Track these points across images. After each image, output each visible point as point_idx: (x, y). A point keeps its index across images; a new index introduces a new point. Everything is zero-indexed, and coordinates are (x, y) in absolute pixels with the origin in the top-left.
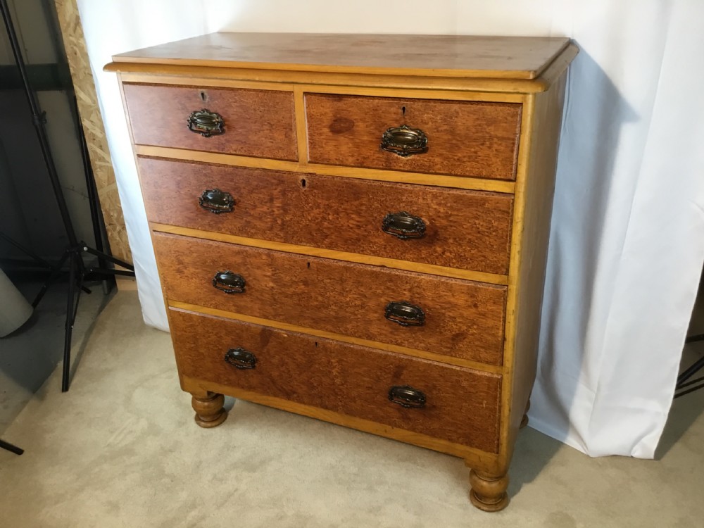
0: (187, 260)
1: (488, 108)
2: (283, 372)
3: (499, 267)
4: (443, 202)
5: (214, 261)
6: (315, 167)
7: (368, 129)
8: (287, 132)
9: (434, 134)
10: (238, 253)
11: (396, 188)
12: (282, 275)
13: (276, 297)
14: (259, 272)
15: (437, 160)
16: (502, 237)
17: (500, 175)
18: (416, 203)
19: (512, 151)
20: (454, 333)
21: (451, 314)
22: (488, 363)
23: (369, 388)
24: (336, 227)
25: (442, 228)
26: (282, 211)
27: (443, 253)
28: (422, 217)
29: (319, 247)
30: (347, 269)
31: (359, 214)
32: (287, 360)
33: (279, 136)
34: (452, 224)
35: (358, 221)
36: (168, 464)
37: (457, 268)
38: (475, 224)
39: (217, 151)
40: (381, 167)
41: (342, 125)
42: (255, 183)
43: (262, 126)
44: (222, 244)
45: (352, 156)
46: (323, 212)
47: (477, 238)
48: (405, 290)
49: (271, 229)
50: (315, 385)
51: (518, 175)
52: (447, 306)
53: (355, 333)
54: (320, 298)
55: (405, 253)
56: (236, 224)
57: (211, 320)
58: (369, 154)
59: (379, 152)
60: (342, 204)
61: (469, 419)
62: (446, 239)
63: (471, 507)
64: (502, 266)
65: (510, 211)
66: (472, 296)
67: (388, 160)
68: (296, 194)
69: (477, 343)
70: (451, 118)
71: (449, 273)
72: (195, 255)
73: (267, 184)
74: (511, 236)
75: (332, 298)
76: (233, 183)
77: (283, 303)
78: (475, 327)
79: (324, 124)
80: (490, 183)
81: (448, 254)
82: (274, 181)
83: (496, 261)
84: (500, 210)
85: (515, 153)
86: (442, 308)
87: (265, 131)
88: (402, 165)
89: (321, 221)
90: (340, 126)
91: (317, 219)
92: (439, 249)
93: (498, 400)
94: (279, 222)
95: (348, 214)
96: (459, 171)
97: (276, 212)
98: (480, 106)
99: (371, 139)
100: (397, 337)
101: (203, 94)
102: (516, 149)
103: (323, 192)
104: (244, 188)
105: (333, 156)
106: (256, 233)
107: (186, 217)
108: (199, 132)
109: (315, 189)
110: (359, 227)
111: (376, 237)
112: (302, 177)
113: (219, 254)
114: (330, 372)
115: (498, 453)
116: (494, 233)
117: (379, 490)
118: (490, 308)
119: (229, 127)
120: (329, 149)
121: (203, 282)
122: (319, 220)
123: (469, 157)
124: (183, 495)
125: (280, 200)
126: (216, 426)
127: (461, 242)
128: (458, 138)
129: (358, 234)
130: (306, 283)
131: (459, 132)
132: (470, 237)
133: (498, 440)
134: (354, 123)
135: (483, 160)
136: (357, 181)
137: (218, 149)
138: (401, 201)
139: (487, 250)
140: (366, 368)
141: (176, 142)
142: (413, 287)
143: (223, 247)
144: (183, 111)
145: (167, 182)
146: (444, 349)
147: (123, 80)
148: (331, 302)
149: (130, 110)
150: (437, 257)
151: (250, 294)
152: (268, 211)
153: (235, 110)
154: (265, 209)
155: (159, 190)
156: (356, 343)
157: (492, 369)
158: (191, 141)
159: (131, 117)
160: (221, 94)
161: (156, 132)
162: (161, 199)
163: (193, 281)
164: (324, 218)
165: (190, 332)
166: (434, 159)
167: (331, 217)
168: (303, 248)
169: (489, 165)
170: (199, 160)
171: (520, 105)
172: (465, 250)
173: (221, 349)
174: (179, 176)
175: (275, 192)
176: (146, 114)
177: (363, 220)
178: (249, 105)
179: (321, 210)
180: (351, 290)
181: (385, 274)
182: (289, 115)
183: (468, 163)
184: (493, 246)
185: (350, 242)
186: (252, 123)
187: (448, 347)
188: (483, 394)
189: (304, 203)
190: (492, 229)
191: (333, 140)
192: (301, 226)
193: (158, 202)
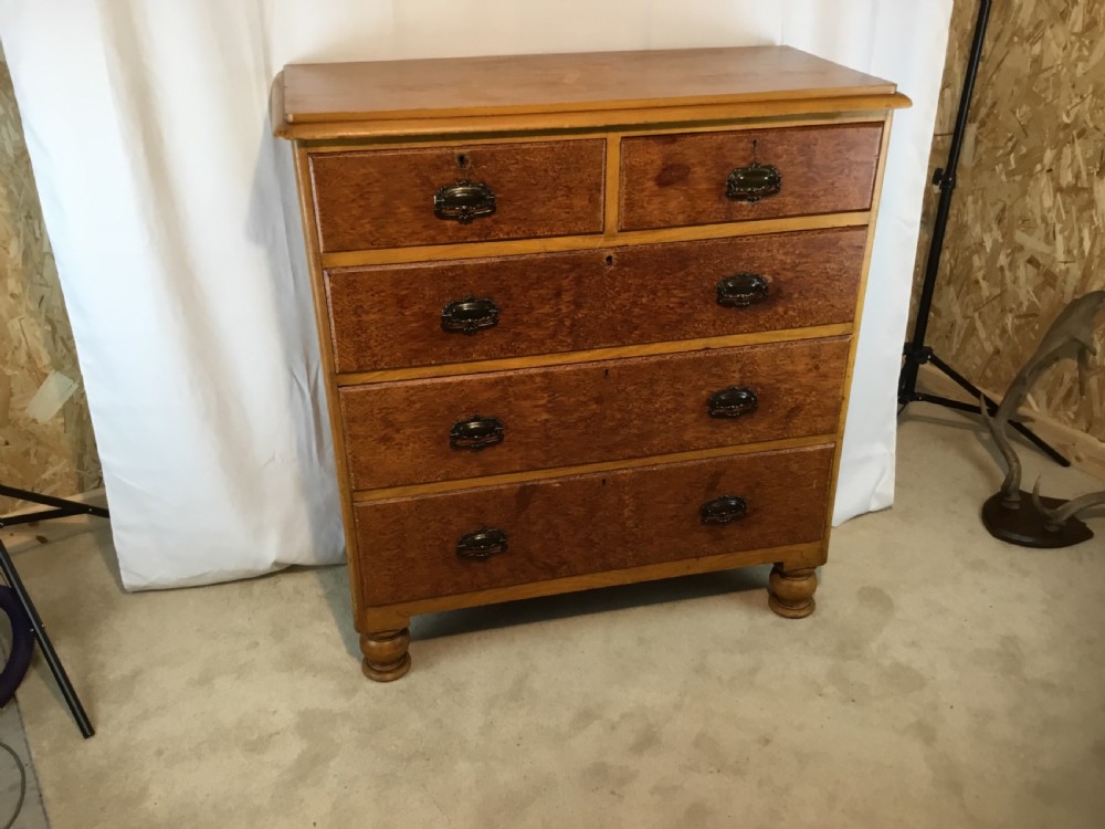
0: (401, 418)
1: (850, 131)
2: (549, 539)
3: (847, 314)
4: (791, 250)
5: (449, 408)
6: (627, 236)
7: (708, 174)
8: (592, 195)
9: (788, 169)
10: (497, 382)
11: (735, 244)
12: (563, 399)
13: (551, 433)
14: (527, 404)
15: (789, 199)
16: (853, 278)
17: (854, 206)
18: (759, 258)
19: (871, 176)
20: (788, 408)
21: (787, 386)
22: (824, 433)
23: (672, 518)
24: (651, 311)
25: (787, 283)
26: (573, 307)
27: (785, 313)
28: (763, 274)
29: (624, 345)
30: (660, 364)
31: (683, 287)
32: (555, 521)
33: (580, 202)
34: (798, 274)
35: (681, 298)
37: (800, 327)
38: (825, 269)
39: (477, 239)
40: (720, 220)
41: (673, 174)
42: (535, 275)
43: (556, 192)
44: (469, 378)
45: (683, 213)
46: (634, 295)
47: (827, 285)
49: (553, 336)
50: (596, 540)
51: (874, 202)
52: (784, 377)
53: (663, 447)
54: (619, 416)
55: (739, 324)
56: (497, 340)
57: (431, 501)
58: (705, 206)
59: (718, 202)
60: (662, 279)
61: (796, 509)
62: (791, 294)
63: (784, 620)
64: (851, 311)
66: (814, 357)
67: (728, 210)
68: (597, 278)
69: (814, 412)
70: (809, 147)
71: (789, 336)
72: (418, 406)
73: (554, 272)
75: (636, 410)
76: (498, 282)
77: (561, 439)
78: (814, 393)
79: (649, 177)
80: (845, 217)
81: (791, 313)
82: (564, 267)
83: (844, 308)
84: (854, 247)
85: (873, 178)
86: (779, 381)
87: (560, 199)
88: (744, 213)
89: (630, 308)
90: (670, 176)
91: (625, 306)
92: (780, 310)
93: (830, 474)
94: (568, 323)
95: (668, 290)
97: (564, 311)
98: (841, 130)
99: (709, 187)
100: (718, 436)
101: (462, 158)
103: (636, 269)
104: (516, 285)
105: (657, 216)
106: (528, 348)
107: (410, 350)
109: (624, 265)
110: (681, 304)
111: (704, 313)
112: (607, 254)
113: (461, 395)
114: (620, 515)
115: (823, 538)
116: (845, 275)
118: (832, 365)
119: (502, 201)
121: (428, 444)
122: (627, 308)
123: (825, 190)
125: (571, 292)
127: (807, 294)
128: (815, 169)
129: (680, 315)
130: (599, 400)
131: (816, 162)
132: (816, 285)
134: (689, 169)
135: (839, 191)
136: (684, 245)
137: (479, 236)
138: (739, 259)
139: (836, 297)
140: (671, 492)
141: (405, 238)
142: (745, 365)
143: (469, 381)
144: (425, 188)
145: (381, 302)
146: (775, 433)
147: (310, 150)
148: (633, 416)
149: (321, 198)
150: (777, 320)
151: (509, 441)
152: (551, 311)
153: (514, 175)
154: (547, 309)
155: (364, 317)
156: (660, 462)
157: (825, 438)
158: (432, 232)
159: (321, 210)
160: (493, 155)
161: (368, 227)
162: (365, 332)
163: (410, 448)
164: (635, 304)
165: (392, 532)
166: (786, 199)
167: (644, 300)
168: (598, 351)
169: (845, 196)
170: (441, 258)
171: (881, 124)
172: (811, 303)
173: (448, 541)
174: (404, 289)
175: (565, 283)
176: (353, 201)
177: (689, 294)
178: (537, 165)
179: (632, 294)
180: (663, 392)
181: (710, 358)
182: (598, 170)
183: (823, 198)
184: (842, 290)
185: (668, 327)
186: (539, 189)
187: (780, 429)
188: (813, 473)
189: (607, 288)
190: (843, 271)
191: (659, 195)
192: (600, 321)
193: (360, 338)
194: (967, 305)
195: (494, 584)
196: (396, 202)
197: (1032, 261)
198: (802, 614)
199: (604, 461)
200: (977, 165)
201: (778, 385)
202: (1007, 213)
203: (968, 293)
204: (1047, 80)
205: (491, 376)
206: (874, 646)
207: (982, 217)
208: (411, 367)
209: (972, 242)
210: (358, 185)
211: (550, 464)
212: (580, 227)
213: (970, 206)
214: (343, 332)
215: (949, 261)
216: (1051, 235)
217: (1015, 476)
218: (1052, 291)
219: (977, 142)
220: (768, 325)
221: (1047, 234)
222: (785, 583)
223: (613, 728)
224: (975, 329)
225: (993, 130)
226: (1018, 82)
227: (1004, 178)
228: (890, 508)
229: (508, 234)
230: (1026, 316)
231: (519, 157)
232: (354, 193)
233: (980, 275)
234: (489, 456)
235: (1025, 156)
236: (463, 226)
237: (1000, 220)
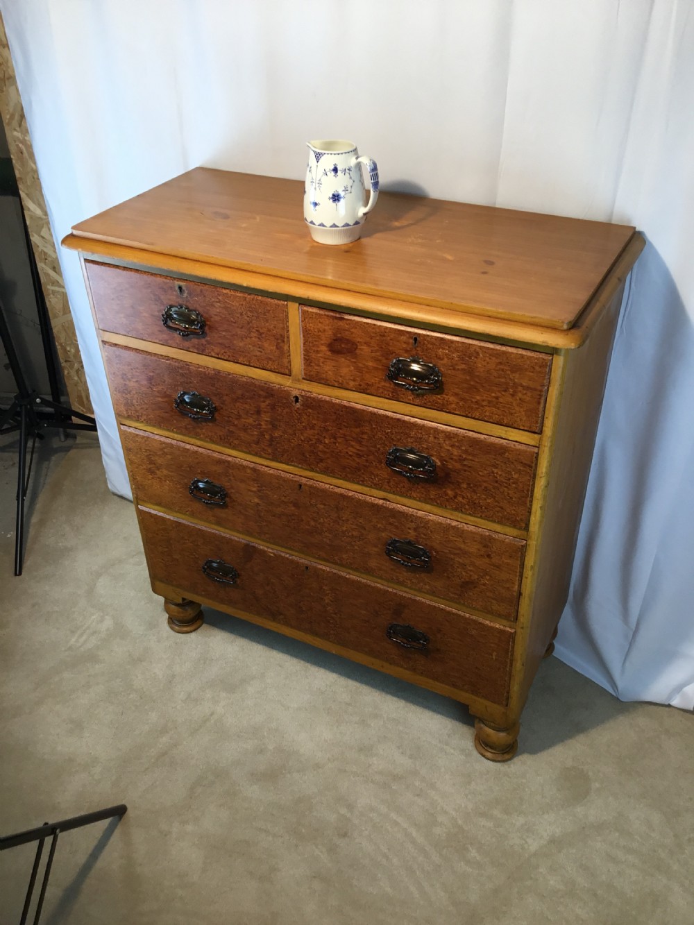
0: (160, 461)
2: (269, 591)
3: (518, 522)
4: (457, 444)
5: (190, 467)
6: (310, 384)
7: (373, 355)
8: (278, 344)
9: (450, 372)
10: (220, 462)
12: (269, 493)
13: (262, 514)
14: (242, 486)
15: (452, 399)
16: (523, 491)
17: (524, 426)
18: (426, 441)
19: (539, 403)
20: (463, 580)
21: (461, 561)
22: (500, 616)
23: (365, 621)
24: (333, 452)
25: (455, 471)
26: (270, 426)
27: (455, 497)
28: (432, 456)
29: (312, 470)
30: (345, 496)
31: (360, 443)
32: (273, 580)
33: (269, 347)
34: (466, 468)
35: (358, 450)
36: (137, 677)
37: (470, 515)
38: (493, 472)
39: (196, 351)
40: (388, 397)
41: (343, 346)
42: (239, 392)
43: (250, 333)
44: (201, 450)
45: (354, 380)
46: (318, 434)
47: (494, 487)
48: (409, 528)
49: (257, 443)
50: (304, 609)
51: (544, 428)
52: (458, 552)
53: (351, 564)
54: (312, 523)
55: (411, 490)
56: (217, 431)
58: (373, 381)
59: (385, 381)
60: (341, 429)
61: (477, 668)
62: (459, 484)
63: (475, 753)
64: (521, 520)
65: (533, 465)
66: (486, 546)
68: (287, 410)
69: (488, 594)
70: (470, 357)
71: (462, 518)
72: (169, 457)
73: (254, 394)
74: (533, 491)
75: (327, 525)
76: (214, 388)
77: (269, 522)
78: (488, 577)
79: (322, 342)
80: (512, 432)
81: (460, 499)
82: (261, 393)
83: (514, 514)
84: (522, 463)
85: (542, 406)
86: (451, 553)
87: (253, 339)
88: (411, 398)
89: (316, 443)
90: (340, 346)
91: (311, 440)
92: (450, 492)
93: (510, 654)
94: (267, 437)
95: (346, 441)
96: (477, 414)
97: (264, 427)
99: (375, 365)
100: (398, 575)
101: (180, 288)
102: (542, 401)
103: (318, 413)
104: (227, 395)
105: (331, 376)
106: (239, 445)
107: (159, 416)
108: (176, 329)
109: (309, 407)
110: (359, 456)
111: (379, 469)
112: (295, 393)
113: (198, 460)
114: (321, 599)
115: (507, 706)
116: (514, 485)
117: (372, 725)
118: (506, 561)
119: (211, 328)
120: (328, 368)
121: (178, 486)
122: (313, 442)
123: (489, 402)
124: (153, 716)
125: (269, 414)
126: (191, 632)
127: (475, 488)
128: (477, 380)
129: (358, 463)
130: (296, 505)
131: (478, 374)
132: (485, 484)
133: (508, 693)
134: (356, 345)
135: (504, 407)
136: (358, 408)
137: (198, 349)
138: (408, 436)
139: (505, 501)
140: (362, 601)
142: (419, 526)
144: (157, 303)
145: (137, 376)
146: (451, 595)
147: (85, 257)
148: (325, 529)
150: (447, 500)
151: (232, 508)
152: (254, 423)
153: (218, 311)
154: (251, 421)
155: (127, 382)
157: (505, 621)
158: (166, 337)
160: (201, 291)
161: (124, 321)
162: (130, 392)
163: (167, 484)
164: (319, 441)
166: (449, 398)
167: (327, 441)
168: (292, 467)
169: (511, 414)
170: (175, 357)
172: (480, 498)
173: (198, 559)
174: (150, 372)
175: (263, 405)
176: (113, 299)
177: (365, 449)
178: (235, 308)
179: (316, 432)
180: (348, 520)
181: (387, 508)
182: (281, 325)
183: (487, 408)
184: (511, 498)
185: (348, 470)
186: (238, 327)
187: (455, 594)
188: (492, 645)
189: (296, 421)
190: (511, 481)
191: (332, 360)
192: (292, 445)
193: (127, 396)
199: (304, 553)
201: (452, 556)
205: (216, 455)
208: (161, 427)
211: (263, 537)
212: (271, 365)
220: (439, 502)
231: (220, 298)
234: (220, 513)
236: (186, 338)
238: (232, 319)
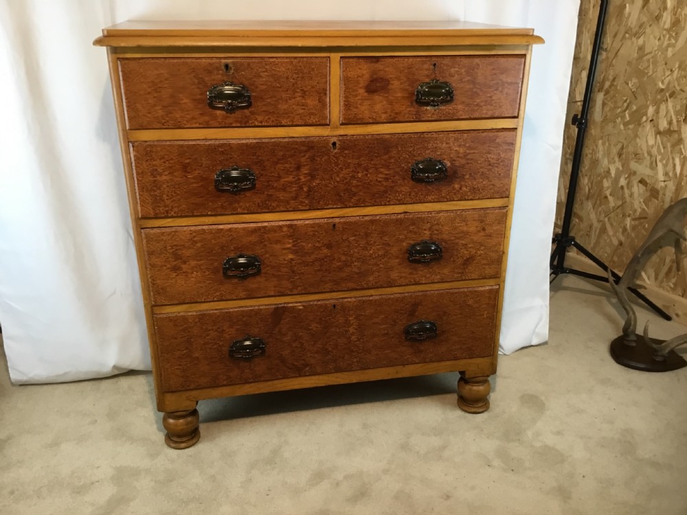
0: (187, 253)
1: (502, 60)
2: (296, 347)
3: (504, 191)
4: (463, 143)
5: (223, 247)
6: (346, 128)
7: (402, 86)
8: (320, 97)
9: (459, 85)
10: (255, 230)
11: (424, 138)
12: (303, 244)
13: (295, 269)
14: (278, 246)
15: (460, 107)
16: (508, 166)
17: (507, 114)
18: (440, 148)
19: (518, 93)
20: (465, 258)
21: (464, 242)
22: (490, 278)
23: (384, 335)
24: (365, 183)
25: (460, 167)
26: (309, 178)
27: (461, 189)
28: (444, 159)
29: (346, 207)
30: (372, 222)
31: (388, 167)
32: (300, 334)
33: (312, 102)
34: (469, 161)
35: (386, 174)
37: (471, 200)
38: (488, 158)
39: (239, 125)
40: (412, 119)
41: (378, 85)
42: (281, 153)
43: (295, 94)
44: (235, 226)
45: (385, 113)
46: (352, 171)
47: (489, 170)
49: (295, 198)
50: (330, 349)
51: (520, 112)
52: (461, 235)
53: (376, 283)
54: (343, 258)
55: (427, 196)
56: (255, 200)
57: (210, 315)
58: (401, 109)
59: (410, 106)
60: (372, 160)
61: (473, 332)
62: (464, 175)
63: (467, 415)
64: (507, 189)
65: (514, 142)
66: (482, 221)
67: (418, 113)
68: (326, 157)
69: (483, 262)
70: (473, 70)
71: (464, 206)
72: (199, 245)
73: (295, 152)
74: (513, 164)
75: (356, 255)
76: (255, 157)
77: (302, 273)
78: (482, 248)
79: (361, 86)
80: (500, 121)
81: (464, 189)
83: (502, 187)
84: (507, 143)
85: (519, 95)
86: (456, 238)
87: (298, 99)
88: (429, 115)
89: (350, 180)
90: (376, 86)
91: (346, 179)
92: (457, 186)
93: (496, 308)
94: (305, 189)
95: (377, 169)
97: (303, 180)
98: (495, 58)
99: (403, 95)
100: (415, 276)
101: (227, 66)
102: (520, 91)
104: (268, 160)
105: (367, 114)
106: (277, 206)
107: (193, 204)
109: (346, 149)
110: (386, 179)
111: (402, 186)
112: (333, 140)
113: (230, 238)
114: (347, 331)
115: (493, 355)
116: (501, 163)
118: (495, 228)
119: (256, 98)
121: (207, 273)
122: (348, 180)
123: (486, 101)
125: (308, 167)
127: (475, 176)
128: (478, 86)
129: (386, 187)
130: (329, 246)
131: (479, 81)
132: (482, 170)
134: (389, 81)
135: (496, 103)
136: (388, 136)
137: (240, 122)
138: (427, 149)
139: (496, 178)
140: (383, 316)
141: (187, 121)
142: (433, 225)
143: (236, 229)
144: (200, 86)
145: (170, 167)
146: (456, 276)
147: (119, 56)
148: (354, 259)
149: (126, 90)
150: (455, 194)
151: (265, 273)
152: (294, 180)
153: (264, 80)
154: (290, 178)
155: (158, 178)
156: (375, 294)
157: (492, 282)
158: (206, 118)
159: (126, 99)
160: (249, 64)
161: (160, 113)
162: (159, 189)
163: (193, 275)
164: (353, 177)
165: (182, 337)
166: (458, 106)
167: (360, 175)
168: (328, 211)
169: (500, 107)
170: (214, 137)
171: (524, 56)
172: (478, 183)
173: (223, 345)
174: (187, 159)
175: (303, 160)
176: (149, 93)
177: (391, 172)
178: (281, 74)
179: (351, 170)
180: (375, 242)
181: (408, 219)
182: (324, 80)
183: (484, 107)
184: (500, 174)
185: (377, 195)
186: (283, 91)
187: (460, 273)
188: (484, 306)
189: (333, 165)
190: (500, 160)
191: (368, 100)
192: (328, 189)
193: (156, 193)
194: (600, 212)
195: (257, 379)
196: (180, 95)
197: (642, 182)
198: (481, 410)
199: (334, 291)
200: (604, 120)
201: (457, 241)
202: (624, 150)
203: (600, 205)
204: (648, 61)
205: (252, 225)
206: (530, 433)
207: (608, 154)
208: (193, 216)
209: (602, 170)
210: (152, 82)
211: (295, 292)
212: (313, 120)
213: (601, 147)
214: (143, 188)
215: (587, 184)
216: (654, 163)
217: (632, 323)
218: (656, 201)
219: (604, 104)
220: (448, 197)
221: (652, 163)
222: (468, 387)
223: (338, 484)
224: (606, 228)
225: (614, 96)
226: (629, 63)
227: (622, 127)
228: (546, 343)
229: (261, 122)
230: (640, 218)
231: (267, 67)
232: (150, 87)
233: (608, 193)
234: (252, 283)
235: (636, 111)
236: (229, 115)
237: (620, 155)
238: (278, 85)
